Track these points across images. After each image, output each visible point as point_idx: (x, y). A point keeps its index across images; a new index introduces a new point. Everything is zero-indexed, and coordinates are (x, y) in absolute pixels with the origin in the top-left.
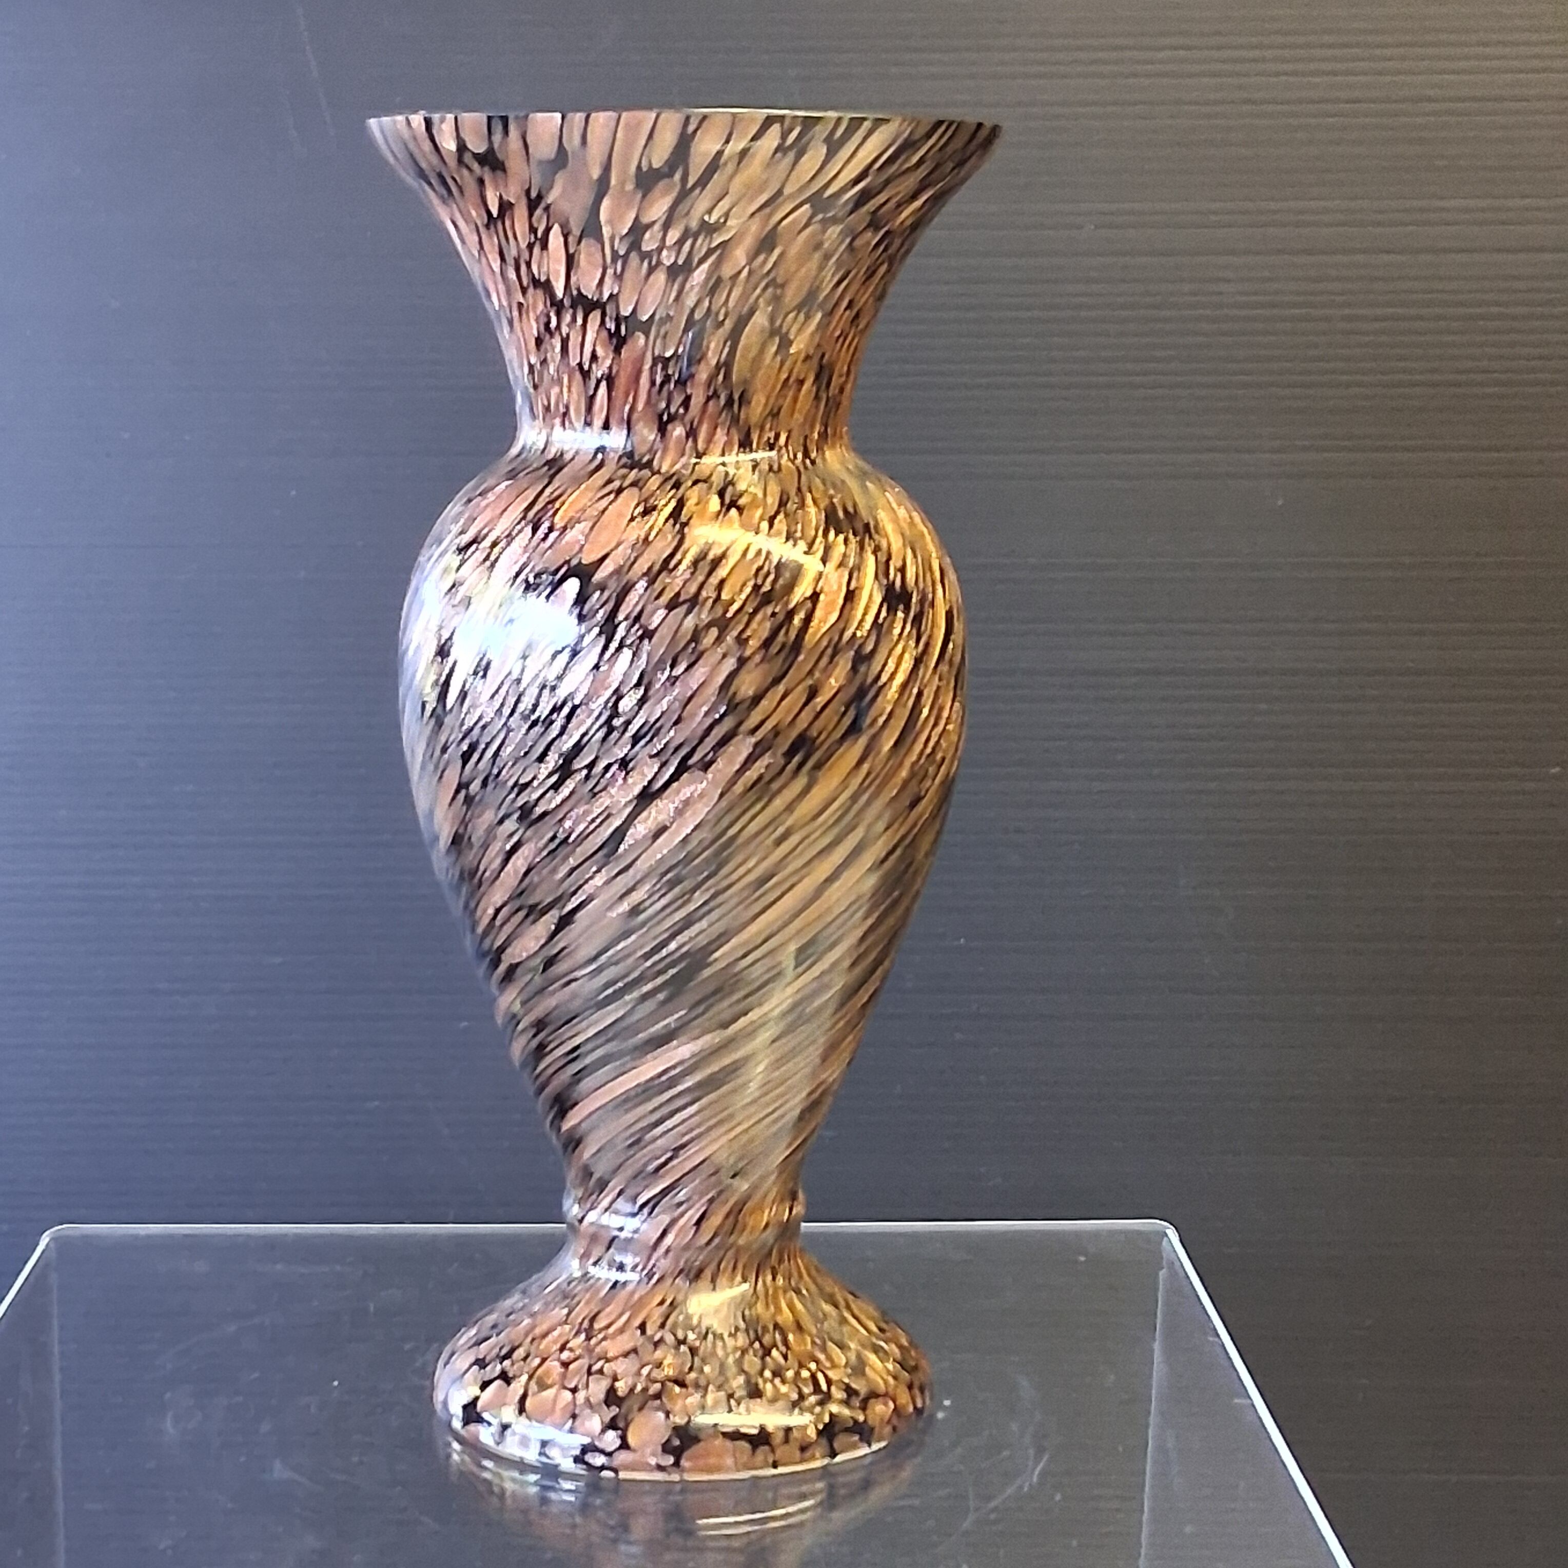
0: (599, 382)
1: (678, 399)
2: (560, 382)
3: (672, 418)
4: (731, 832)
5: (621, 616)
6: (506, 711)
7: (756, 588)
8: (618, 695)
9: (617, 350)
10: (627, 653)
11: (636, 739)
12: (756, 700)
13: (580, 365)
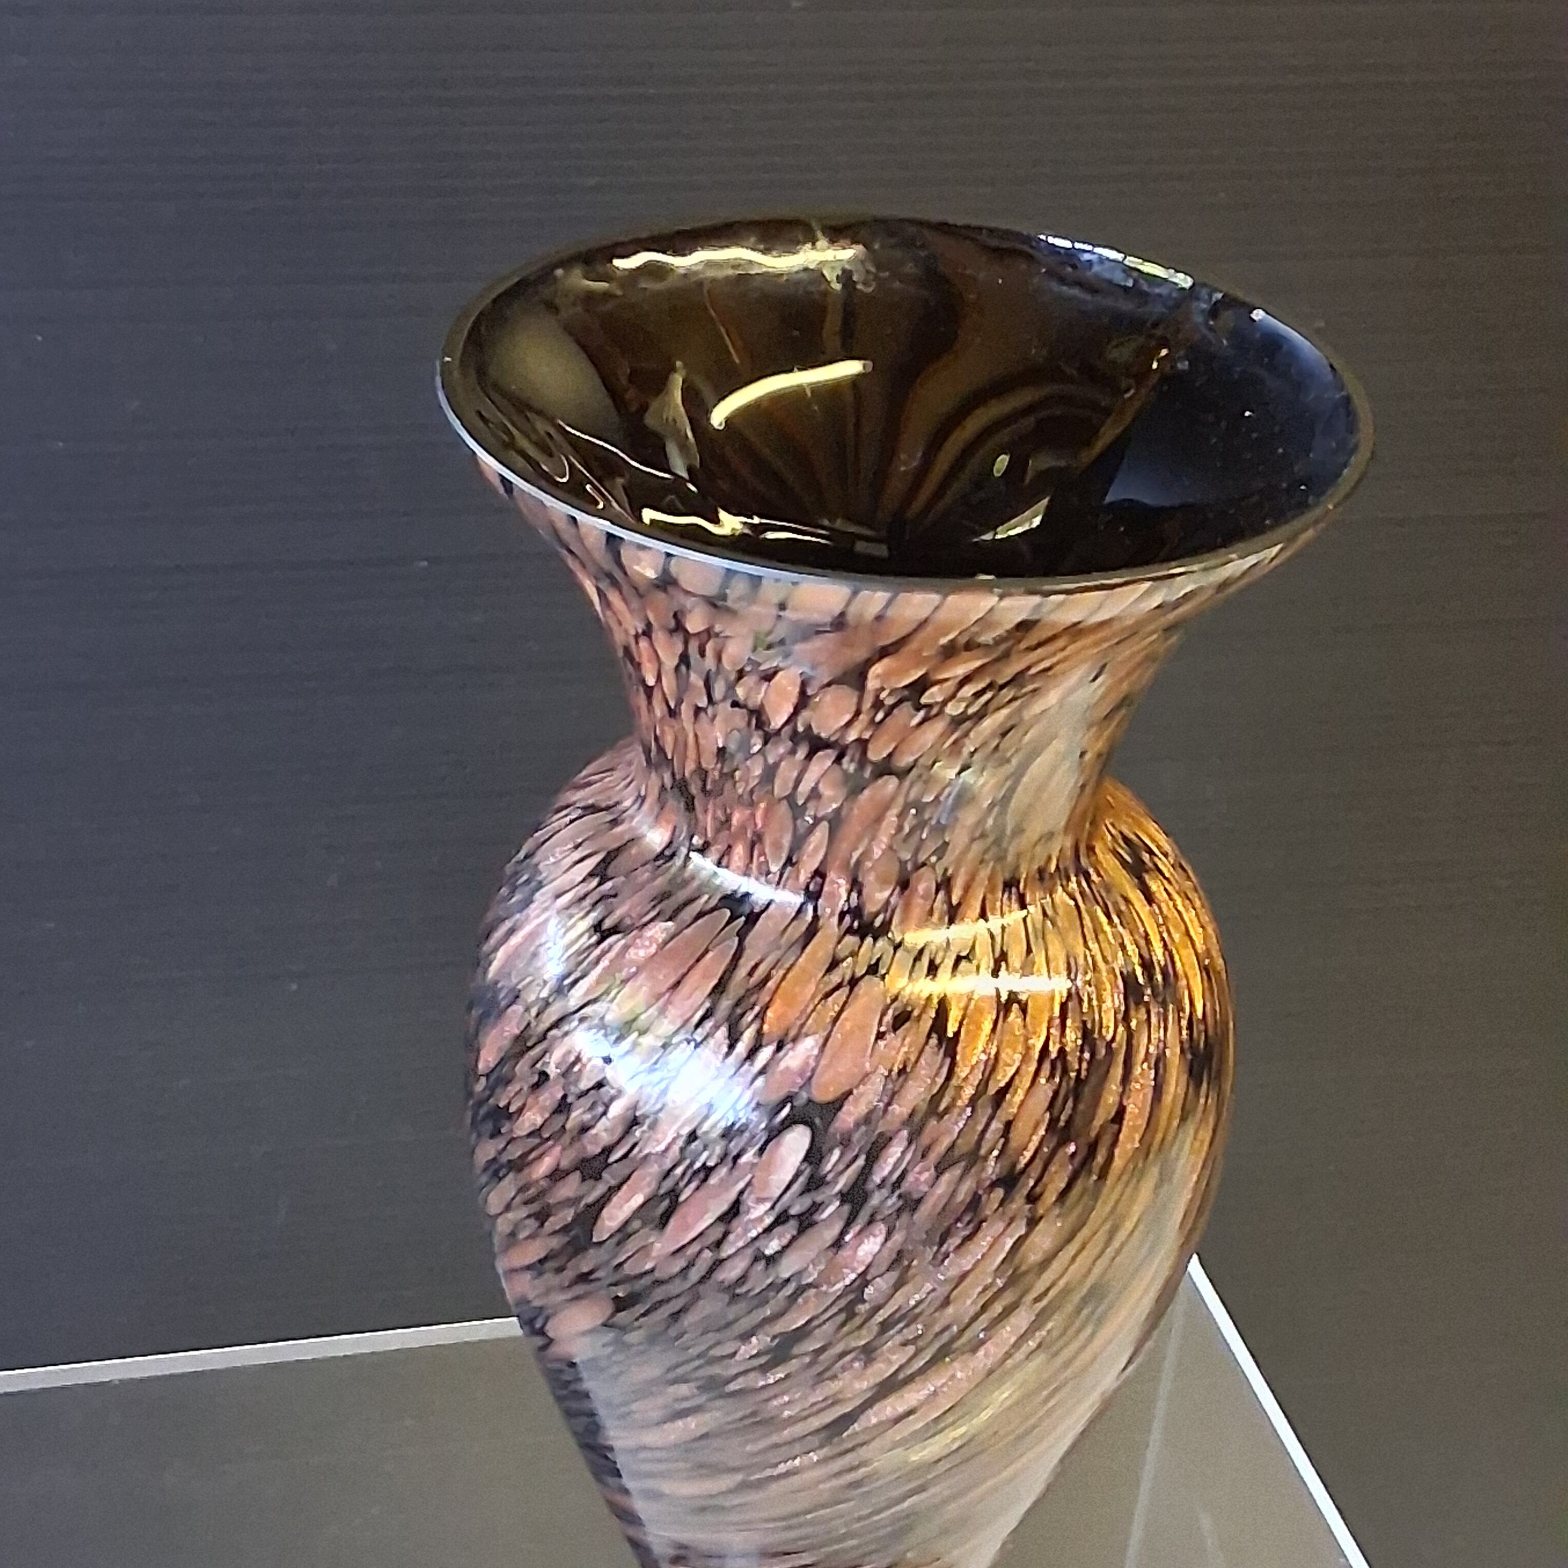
0: (817, 821)
1: (932, 846)
2: (752, 804)
3: (919, 866)
5: (874, 1180)
6: (695, 1275)
7: (1053, 1122)
8: (864, 1280)
9: (853, 793)
10: (880, 1229)
11: (885, 1326)
12: (1045, 1264)
13: (790, 798)
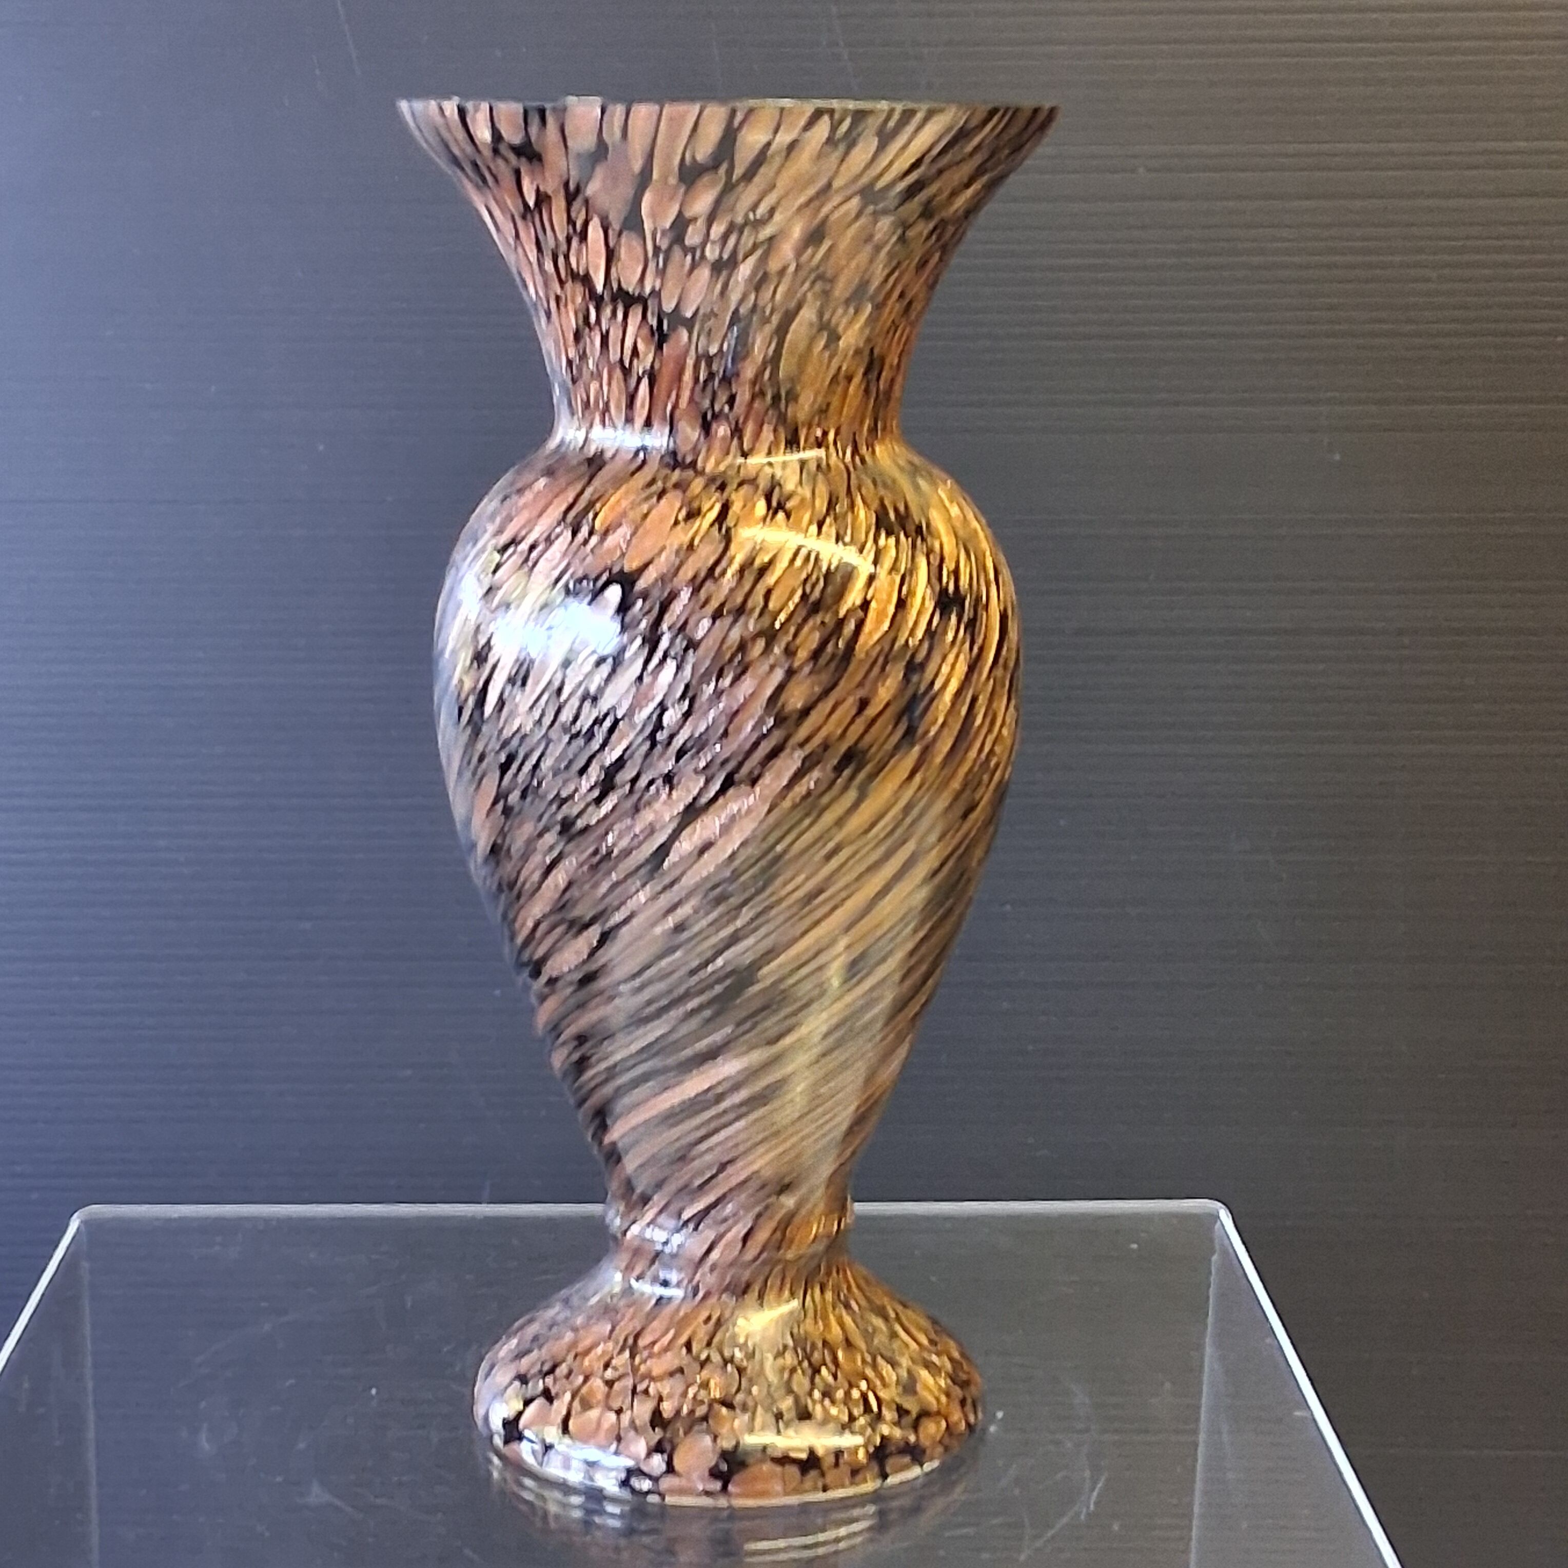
0: (639, 380)
1: (723, 397)
2: (600, 376)
3: (715, 416)
4: (779, 848)
5: (664, 626)
7: (804, 596)
8: (662, 708)
9: (660, 347)
10: (671, 665)
11: (680, 754)
12: (805, 712)
13: (621, 361)
